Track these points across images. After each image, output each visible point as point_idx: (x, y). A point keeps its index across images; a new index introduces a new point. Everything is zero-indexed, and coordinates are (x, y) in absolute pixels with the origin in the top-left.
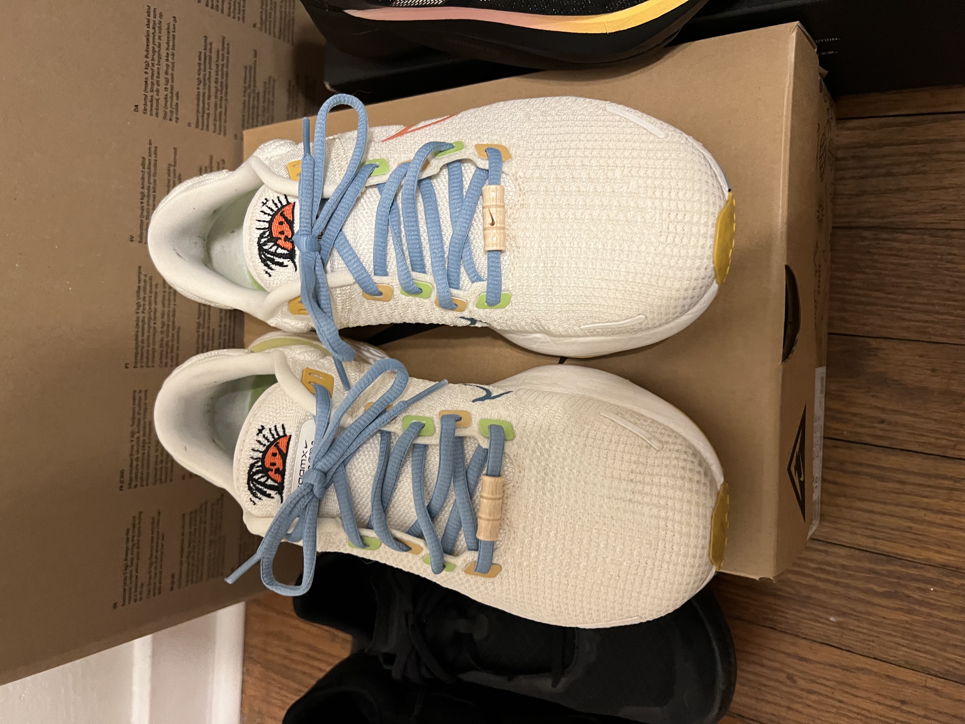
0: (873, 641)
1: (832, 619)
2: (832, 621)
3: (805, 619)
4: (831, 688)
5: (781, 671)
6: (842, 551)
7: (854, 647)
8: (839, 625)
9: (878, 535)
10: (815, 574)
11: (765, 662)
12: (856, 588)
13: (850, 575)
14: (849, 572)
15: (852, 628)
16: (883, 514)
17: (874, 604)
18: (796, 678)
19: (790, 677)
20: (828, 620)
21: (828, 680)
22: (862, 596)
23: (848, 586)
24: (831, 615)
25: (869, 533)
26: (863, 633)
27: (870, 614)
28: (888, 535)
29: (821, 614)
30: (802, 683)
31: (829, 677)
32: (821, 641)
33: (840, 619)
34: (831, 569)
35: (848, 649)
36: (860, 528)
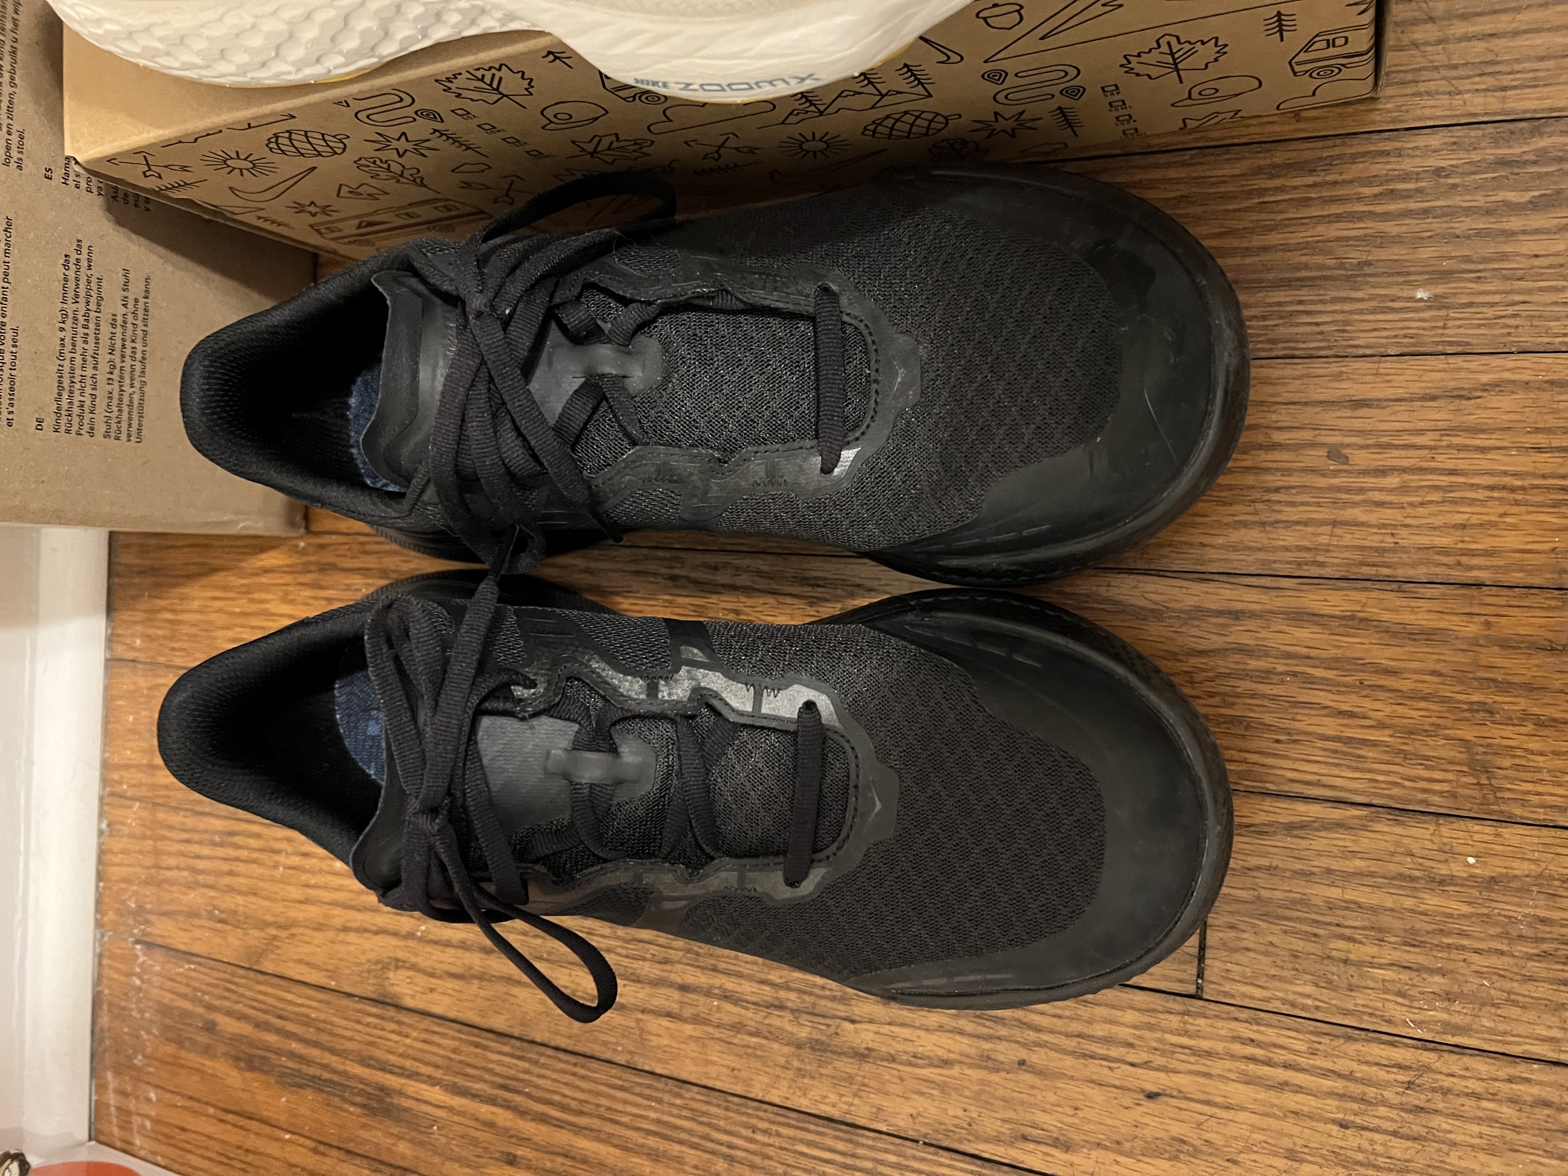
0: (1515, 316)
1: (1420, 294)
2: (1421, 300)
3: (1361, 312)
4: (1431, 448)
5: (1313, 445)
6: (1435, 140)
7: (1475, 341)
8: (1437, 303)
9: (1506, 81)
10: (1379, 209)
11: (1279, 437)
12: (1468, 211)
13: (1455, 186)
14: (1450, 181)
15: (1465, 300)
16: (1516, 33)
17: (1513, 233)
18: (1346, 451)
19: (1335, 453)
20: (1412, 299)
21: (1421, 432)
22: (1481, 224)
23: (1451, 213)
24: (1417, 285)
25: (1490, 82)
26: (1492, 305)
27: (1504, 257)
28: (1531, 75)
29: (1394, 291)
30: (1361, 459)
31: (1422, 425)
32: (1398, 351)
33: (1440, 290)
34: (1411, 186)
35: (1459, 349)
36: (1469, 77)
